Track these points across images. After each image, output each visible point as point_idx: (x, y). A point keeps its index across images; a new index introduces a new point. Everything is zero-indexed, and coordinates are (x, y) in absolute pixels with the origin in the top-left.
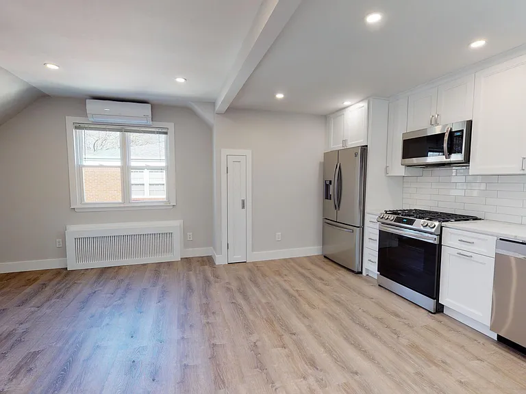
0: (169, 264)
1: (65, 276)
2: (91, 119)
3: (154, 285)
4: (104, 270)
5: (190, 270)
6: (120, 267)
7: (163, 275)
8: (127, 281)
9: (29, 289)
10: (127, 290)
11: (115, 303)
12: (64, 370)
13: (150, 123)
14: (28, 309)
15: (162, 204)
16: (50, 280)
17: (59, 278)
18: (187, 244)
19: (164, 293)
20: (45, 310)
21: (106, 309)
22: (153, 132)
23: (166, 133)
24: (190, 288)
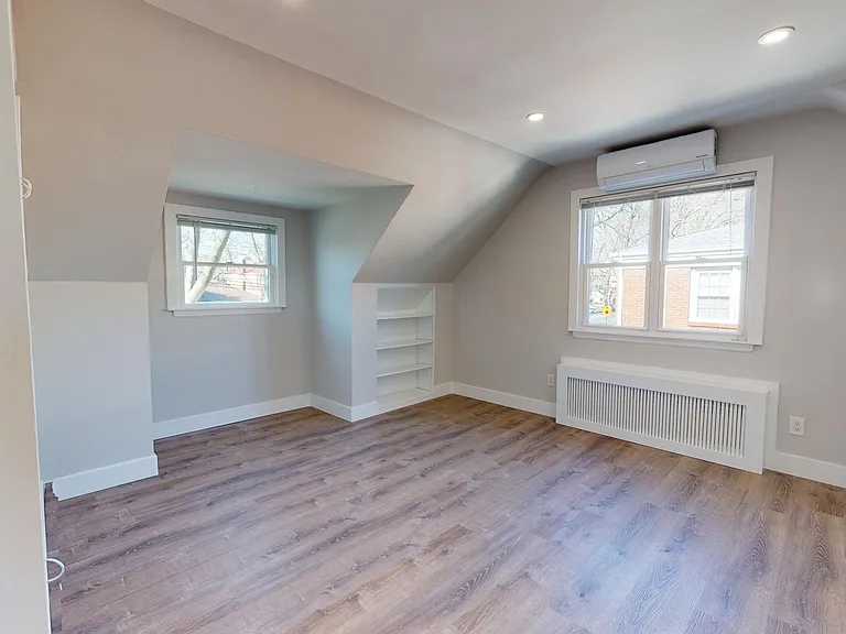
0: (730, 472)
1: (549, 431)
2: (603, 188)
3: (675, 506)
4: (602, 441)
5: (778, 507)
6: (628, 444)
7: (703, 491)
8: (626, 476)
9: (506, 434)
10: (620, 492)
11: (587, 509)
12: (472, 582)
13: (711, 168)
14: (491, 461)
15: (728, 340)
16: (532, 430)
17: (541, 431)
18: (784, 440)
19: (688, 533)
20: (505, 473)
21: (572, 511)
22: (719, 188)
23: (751, 184)
24: (758, 557)
